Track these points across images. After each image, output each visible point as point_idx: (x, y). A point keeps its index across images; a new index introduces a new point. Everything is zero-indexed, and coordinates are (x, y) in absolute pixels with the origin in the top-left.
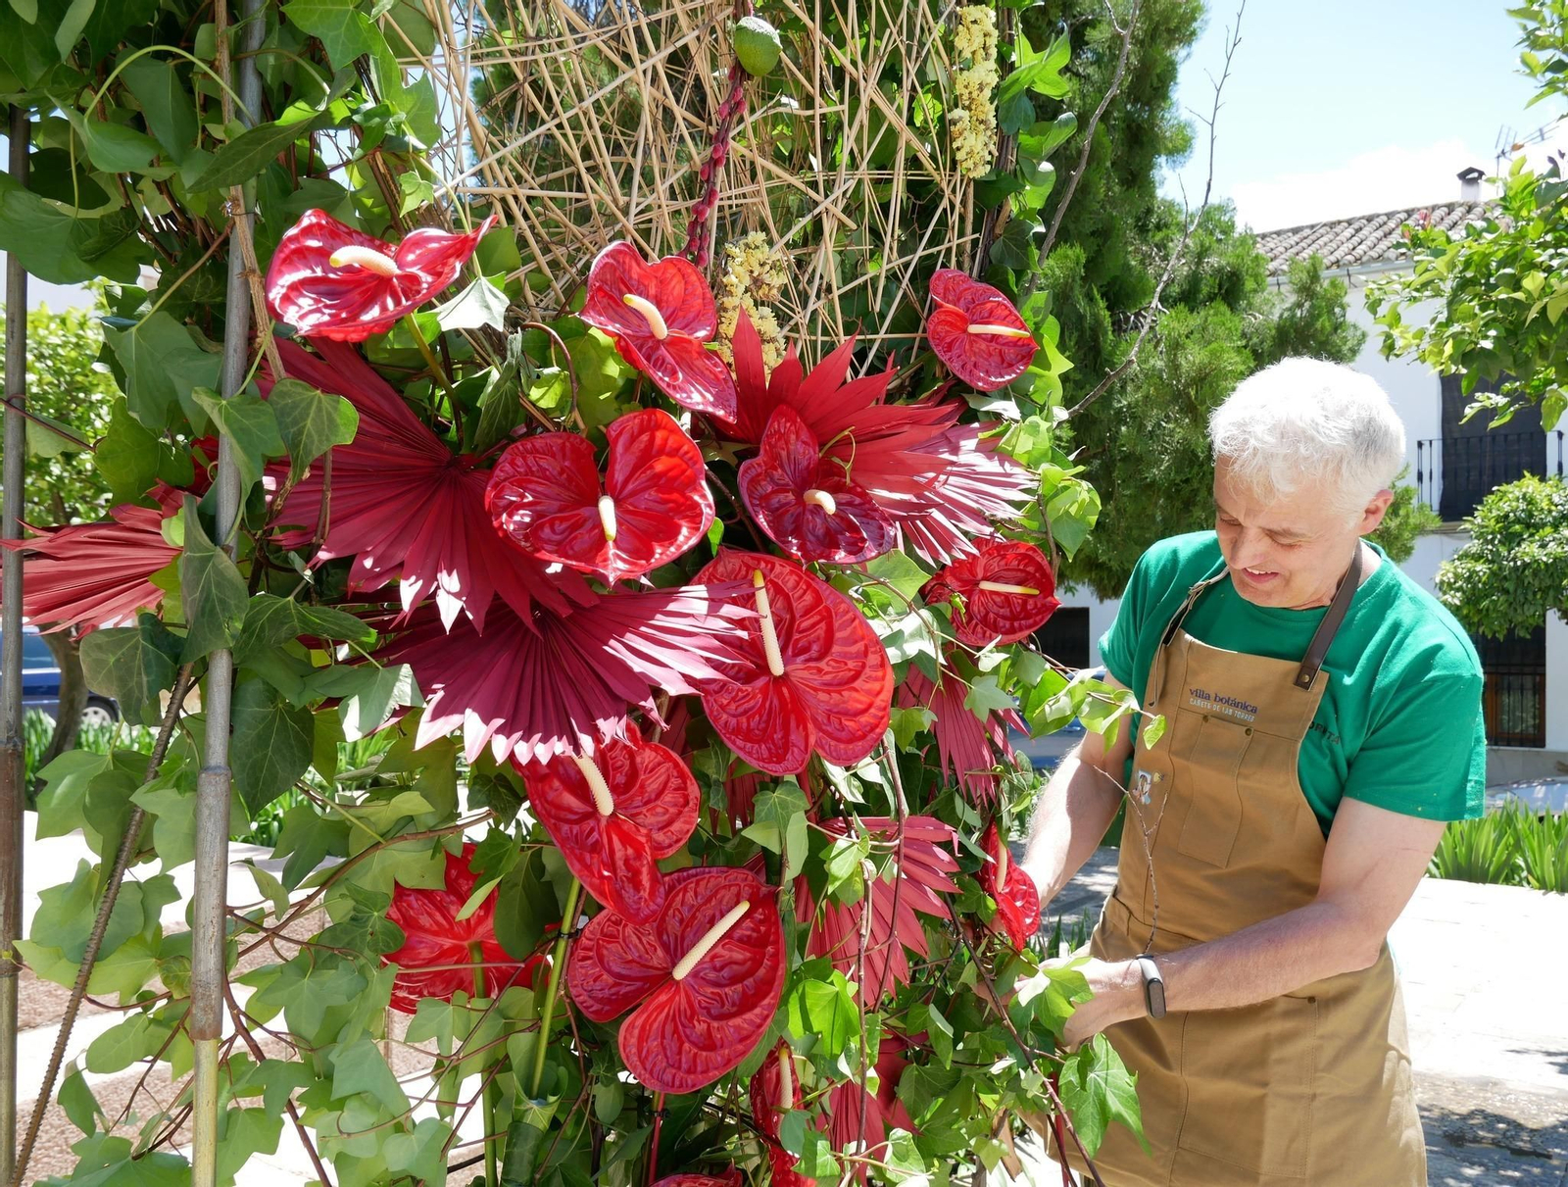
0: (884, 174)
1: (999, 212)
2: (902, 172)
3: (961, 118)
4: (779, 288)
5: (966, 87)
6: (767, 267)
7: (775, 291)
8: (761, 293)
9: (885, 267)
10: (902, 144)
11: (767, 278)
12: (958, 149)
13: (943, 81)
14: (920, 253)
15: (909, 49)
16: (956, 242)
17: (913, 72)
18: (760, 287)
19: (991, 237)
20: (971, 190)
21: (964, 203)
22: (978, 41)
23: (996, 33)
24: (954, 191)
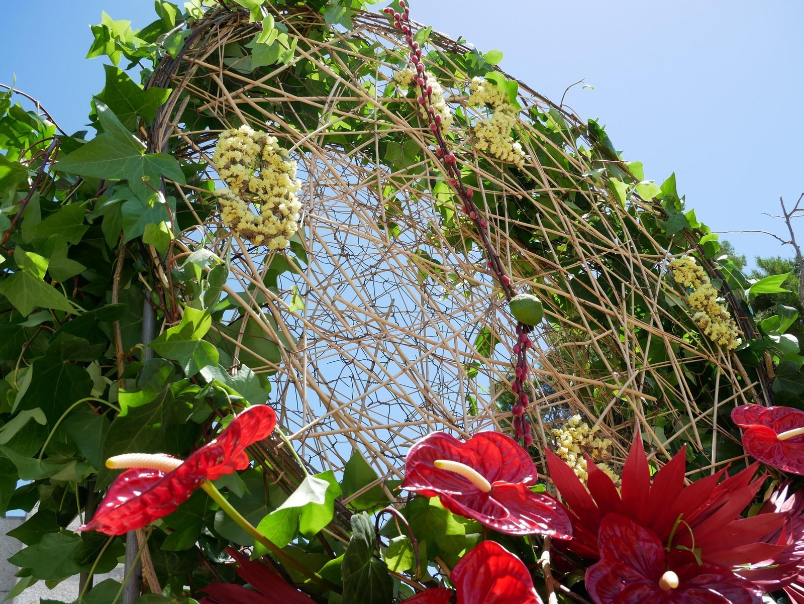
0: (663, 364)
1: (765, 366)
2: (676, 360)
3: (701, 317)
4: (608, 449)
5: (697, 300)
6: (591, 437)
7: (604, 452)
8: (593, 455)
9: (694, 421)
10: (668, 344)
11: (594, 444)
12: (710, 334)
13: (680, 304)
14: (716, 405)
15: (646, 292)
16: (741, 392)
17: (655, 303)
18: (591, 452)
19: (769, 381)
20: (736, 358)
21: (734, 366)
22: (691, 275)
23: (701, 268)
24: (723, 361)
